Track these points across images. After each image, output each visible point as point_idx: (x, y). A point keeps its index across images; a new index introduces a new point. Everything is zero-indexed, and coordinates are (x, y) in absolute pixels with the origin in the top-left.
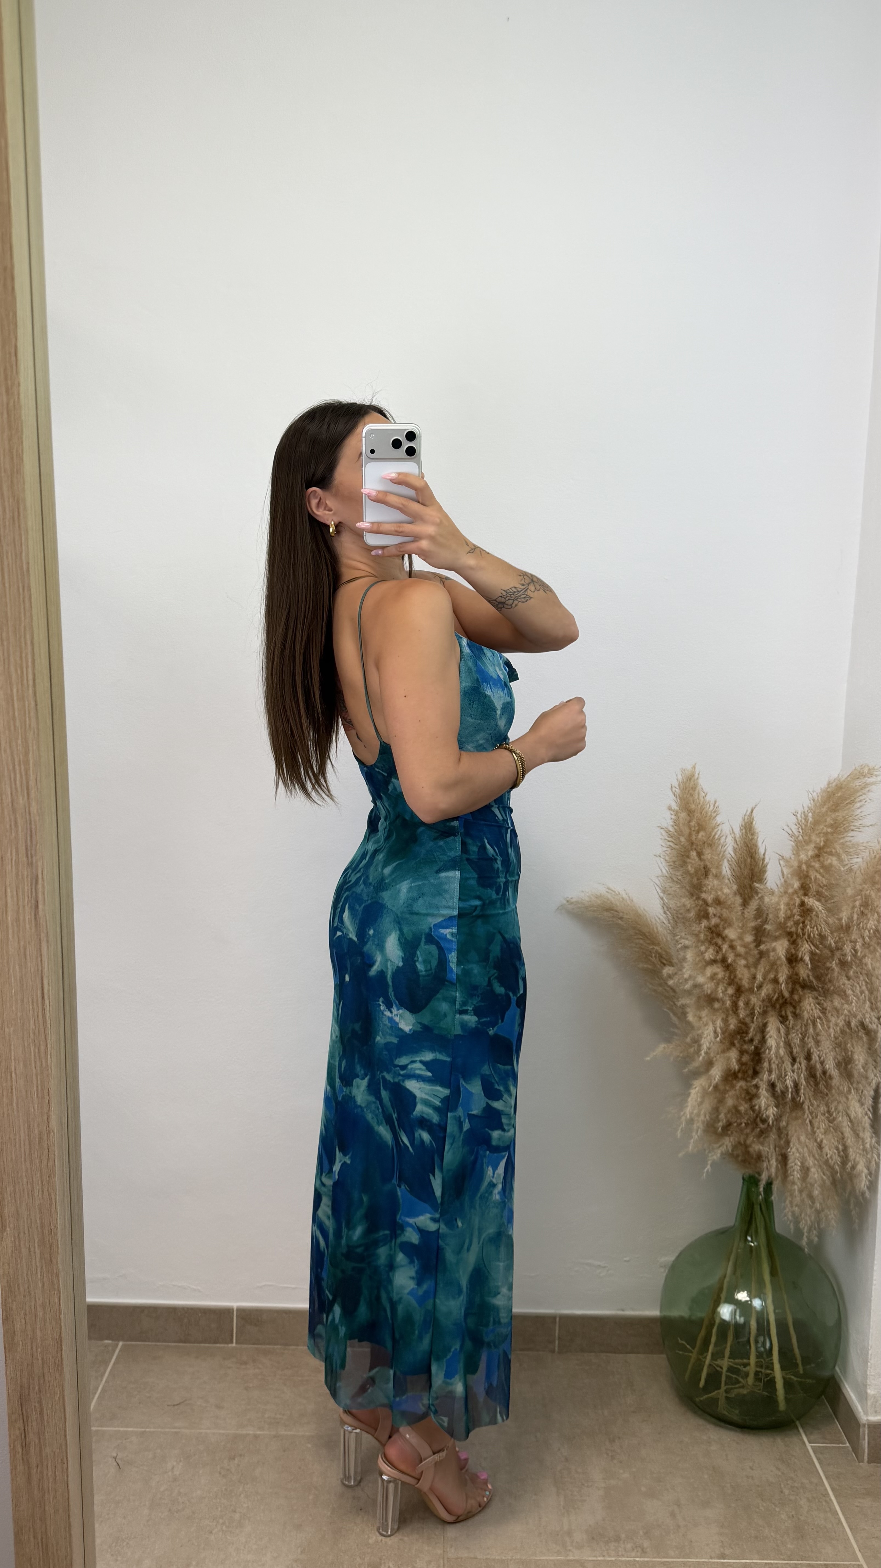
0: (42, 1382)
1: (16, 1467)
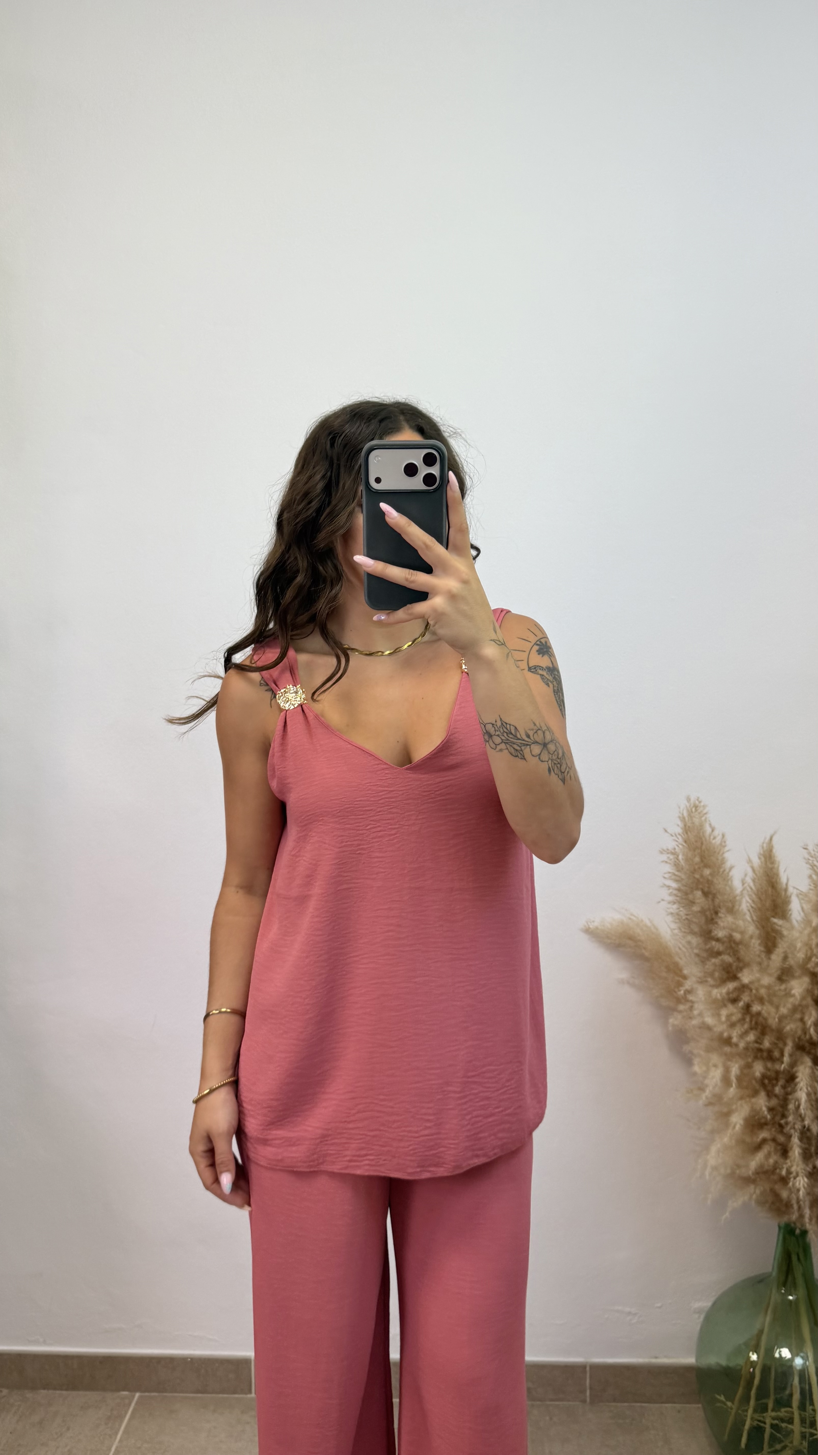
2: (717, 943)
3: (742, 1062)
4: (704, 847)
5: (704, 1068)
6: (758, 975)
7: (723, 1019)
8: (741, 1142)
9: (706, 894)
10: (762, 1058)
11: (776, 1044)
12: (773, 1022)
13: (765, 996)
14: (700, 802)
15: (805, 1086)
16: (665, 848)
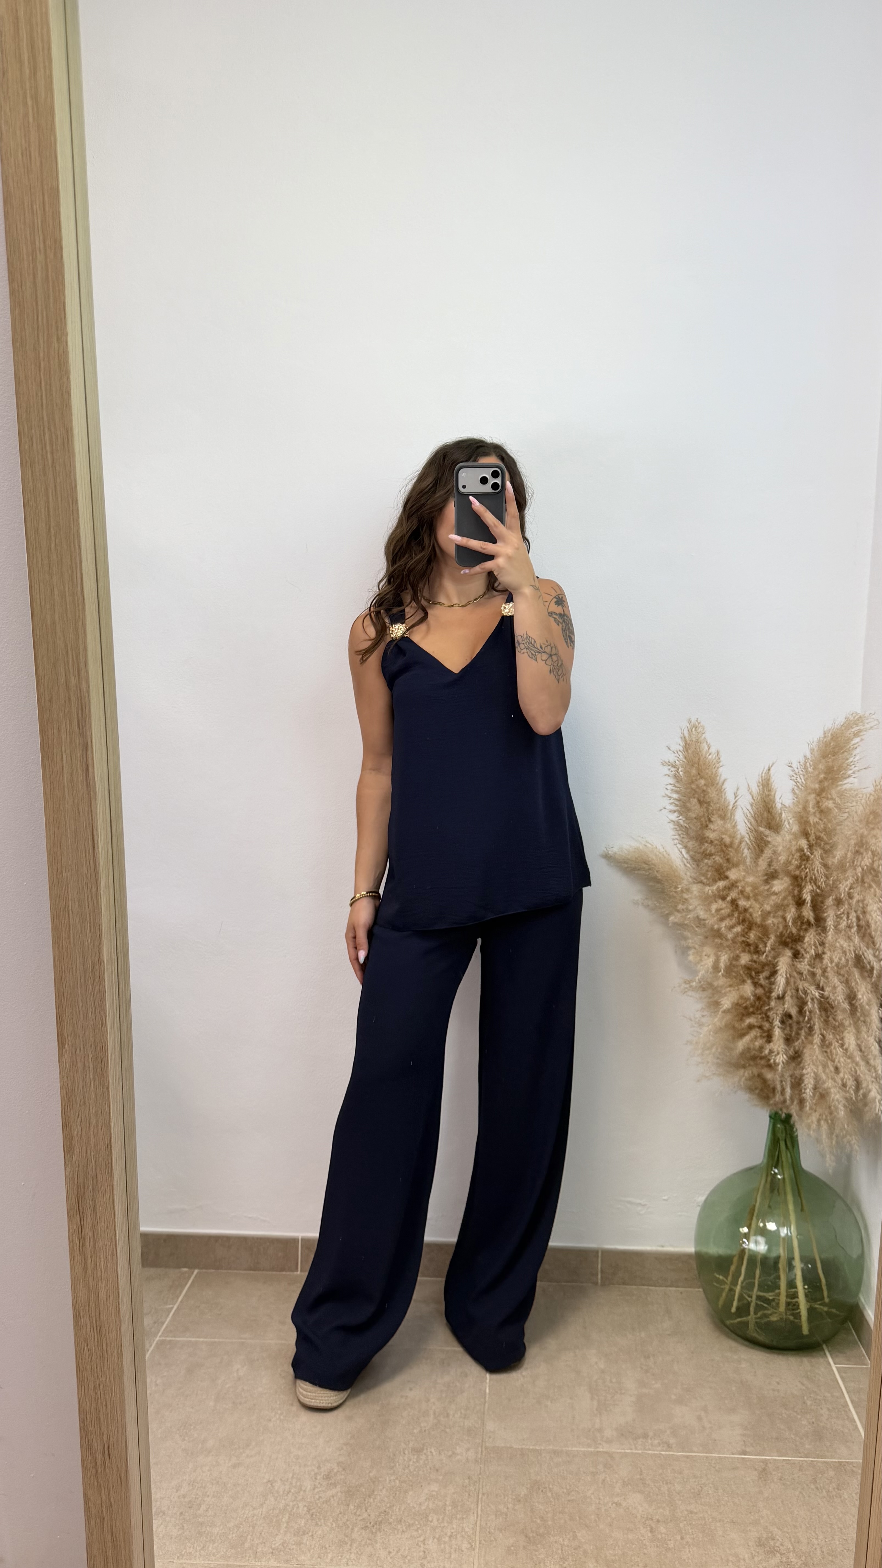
0: (94, 1182)
1: (74, 1257)
2: (710, 845)
3: (732, 955)
4: (701, 763)
5: (698, 958)
6: (743, 873)
7: (713, 911)
8: (730, 1027)
9: (700, 802)
10: (749, 952)
11: (760, 938)
12: (757, 915)
13: (751, 895)
14: (699, 723)
15: (785, 973)
16: (667, 761)
